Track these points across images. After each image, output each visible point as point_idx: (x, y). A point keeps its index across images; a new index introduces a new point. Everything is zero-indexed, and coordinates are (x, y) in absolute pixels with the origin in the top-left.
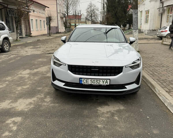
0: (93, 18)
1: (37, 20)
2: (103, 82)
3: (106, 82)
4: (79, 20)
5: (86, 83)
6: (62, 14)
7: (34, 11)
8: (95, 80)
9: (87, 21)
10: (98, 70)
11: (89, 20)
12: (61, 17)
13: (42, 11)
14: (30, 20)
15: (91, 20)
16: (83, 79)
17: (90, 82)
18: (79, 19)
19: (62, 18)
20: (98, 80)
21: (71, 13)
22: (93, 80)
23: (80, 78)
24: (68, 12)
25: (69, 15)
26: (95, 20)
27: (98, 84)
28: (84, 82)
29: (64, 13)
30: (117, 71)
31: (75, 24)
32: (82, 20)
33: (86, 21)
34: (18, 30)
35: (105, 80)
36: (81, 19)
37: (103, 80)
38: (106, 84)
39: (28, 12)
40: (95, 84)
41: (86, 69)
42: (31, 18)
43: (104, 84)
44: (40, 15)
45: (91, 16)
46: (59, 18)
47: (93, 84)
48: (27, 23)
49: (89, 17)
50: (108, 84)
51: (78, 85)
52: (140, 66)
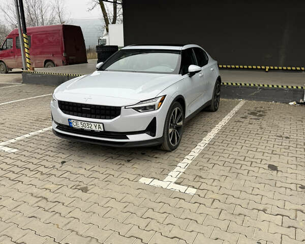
2: (96, 127)
3: (99, 128)
5: (76, 126)
8: (86, 123)
10: (89, 109)
16: (72, 121)
17: (80, 126)
20: (89, 123)
22: (83, 122)
23: (69, 119)
27: (89, 129)
28: (74, 125)
30: (113, 112)
35: (98, 124)
37: (95, 124)
38: (100, 130)
40: (87, 128)
41: (76, 108)
43: (97, 129)
47: (84, 128)
50: (102, 130)
51: (69, 128)
52: (158, 109)
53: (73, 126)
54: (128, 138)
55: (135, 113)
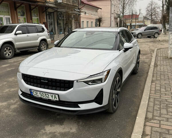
0: (153, 17)
1: (88, 22)
2: (52, 97)
3: (55, 98)
4: (136, 20)
5: (36, 95)
6: (116, 15)
7: (85, 13)
8: (44, 93)
9: (146, 21)
10: (47, 82)
11: (148, 19)
12: (114, 18)
13: (95, 13)
14: (81, 22)
15: (151, 19)
16: (33, 91)
17: (39, 95)
18: (136, 18)
19: (116, 18)
20: (47, 94)
21: (127, 12)
22: (42, 93)
23: (30, 90)
24: (124, 12)
25: (124, 15)
26: (155, 19)
27: (47, 98)
29: (119, 13)
30: (67, 85)
31: (131, 24)
32: (139, 20)
33: (144, 20)
34: (65, 32)
35: (54, 95)
36: (138, 18)
37: (52, 95)
38: (56, 99)
39: (79, 14)
40: (44, 97)
41: (36, 80)
42: (82, 20)
43: (53, 99)
44: (92, 16)
45: (151, 15)
46: (113, 19)
47: (42, 97)
48: (77, 25)
49: (148, 16)
50: (58, 100)
51: (30, 96)
52: (105, 81)
53: (34, 95)
54: (79, 107)
55: (86, 86)
